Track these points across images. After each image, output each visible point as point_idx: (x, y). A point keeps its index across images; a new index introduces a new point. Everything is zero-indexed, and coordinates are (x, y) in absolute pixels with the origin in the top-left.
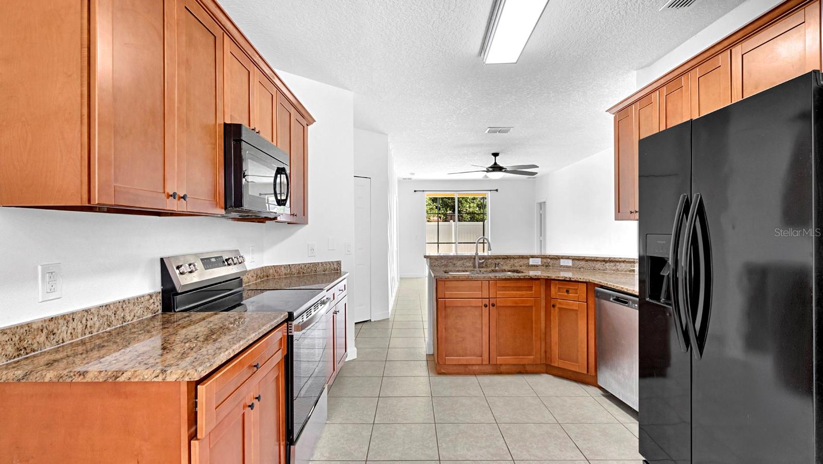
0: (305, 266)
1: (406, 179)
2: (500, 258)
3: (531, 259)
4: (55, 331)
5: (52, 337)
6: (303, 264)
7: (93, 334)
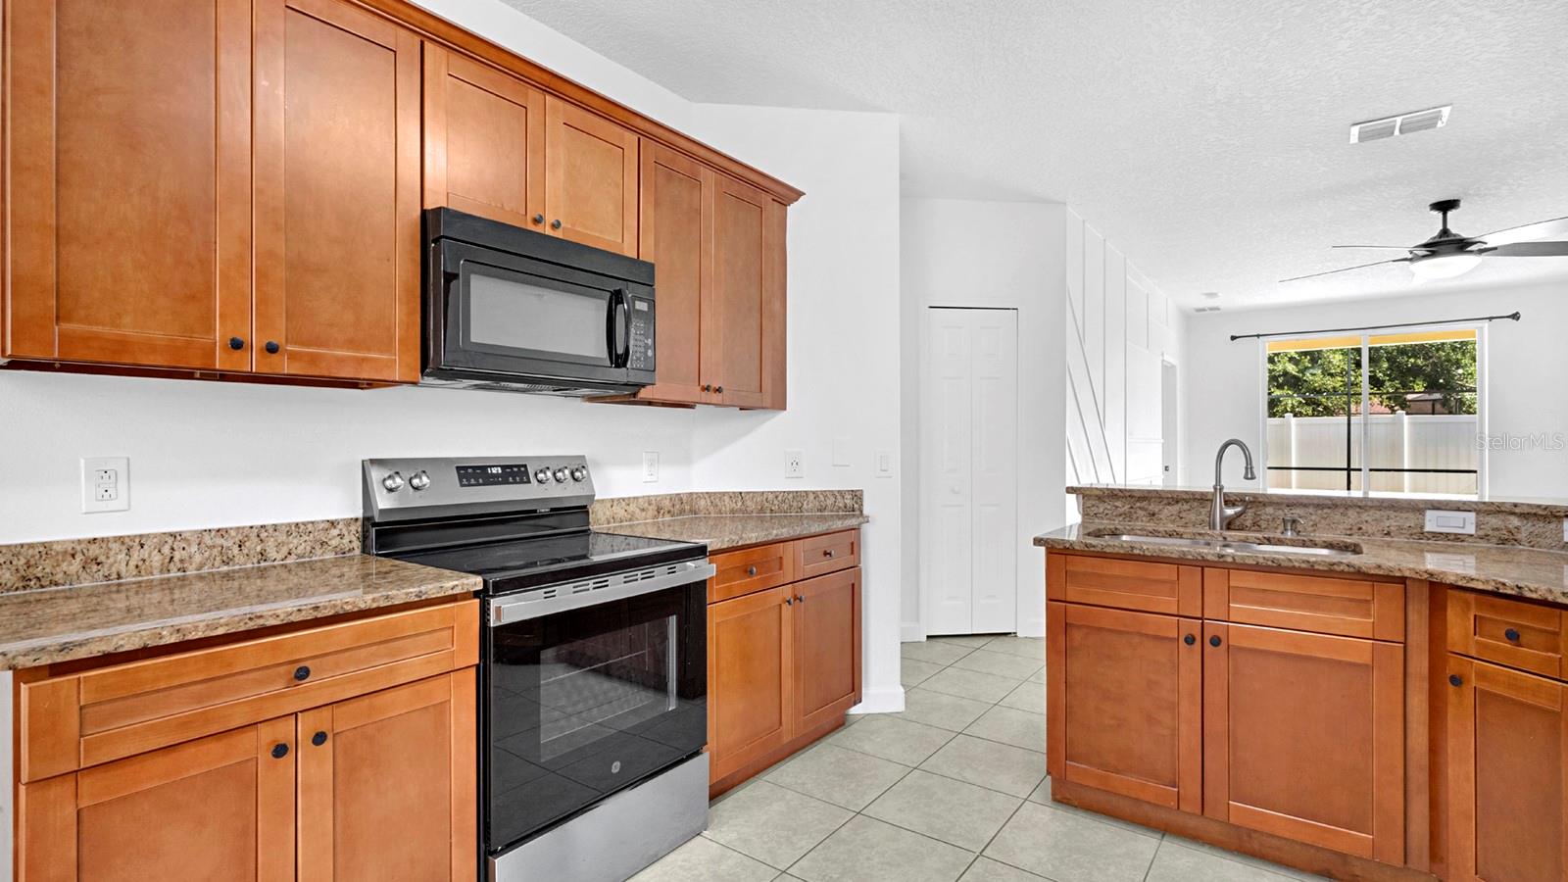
0: (777, 497)
1: (1204, 310)
2: (1305, 506)
3: (1429, 513)
4: (102, 558)
5: (95, 568)
6: (772, 493)
7: (188, 573)
